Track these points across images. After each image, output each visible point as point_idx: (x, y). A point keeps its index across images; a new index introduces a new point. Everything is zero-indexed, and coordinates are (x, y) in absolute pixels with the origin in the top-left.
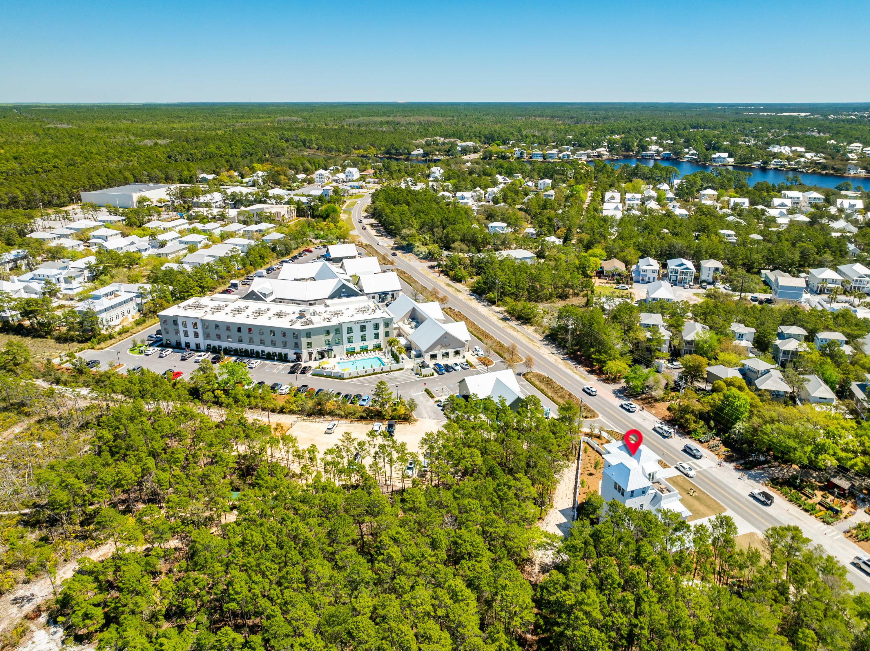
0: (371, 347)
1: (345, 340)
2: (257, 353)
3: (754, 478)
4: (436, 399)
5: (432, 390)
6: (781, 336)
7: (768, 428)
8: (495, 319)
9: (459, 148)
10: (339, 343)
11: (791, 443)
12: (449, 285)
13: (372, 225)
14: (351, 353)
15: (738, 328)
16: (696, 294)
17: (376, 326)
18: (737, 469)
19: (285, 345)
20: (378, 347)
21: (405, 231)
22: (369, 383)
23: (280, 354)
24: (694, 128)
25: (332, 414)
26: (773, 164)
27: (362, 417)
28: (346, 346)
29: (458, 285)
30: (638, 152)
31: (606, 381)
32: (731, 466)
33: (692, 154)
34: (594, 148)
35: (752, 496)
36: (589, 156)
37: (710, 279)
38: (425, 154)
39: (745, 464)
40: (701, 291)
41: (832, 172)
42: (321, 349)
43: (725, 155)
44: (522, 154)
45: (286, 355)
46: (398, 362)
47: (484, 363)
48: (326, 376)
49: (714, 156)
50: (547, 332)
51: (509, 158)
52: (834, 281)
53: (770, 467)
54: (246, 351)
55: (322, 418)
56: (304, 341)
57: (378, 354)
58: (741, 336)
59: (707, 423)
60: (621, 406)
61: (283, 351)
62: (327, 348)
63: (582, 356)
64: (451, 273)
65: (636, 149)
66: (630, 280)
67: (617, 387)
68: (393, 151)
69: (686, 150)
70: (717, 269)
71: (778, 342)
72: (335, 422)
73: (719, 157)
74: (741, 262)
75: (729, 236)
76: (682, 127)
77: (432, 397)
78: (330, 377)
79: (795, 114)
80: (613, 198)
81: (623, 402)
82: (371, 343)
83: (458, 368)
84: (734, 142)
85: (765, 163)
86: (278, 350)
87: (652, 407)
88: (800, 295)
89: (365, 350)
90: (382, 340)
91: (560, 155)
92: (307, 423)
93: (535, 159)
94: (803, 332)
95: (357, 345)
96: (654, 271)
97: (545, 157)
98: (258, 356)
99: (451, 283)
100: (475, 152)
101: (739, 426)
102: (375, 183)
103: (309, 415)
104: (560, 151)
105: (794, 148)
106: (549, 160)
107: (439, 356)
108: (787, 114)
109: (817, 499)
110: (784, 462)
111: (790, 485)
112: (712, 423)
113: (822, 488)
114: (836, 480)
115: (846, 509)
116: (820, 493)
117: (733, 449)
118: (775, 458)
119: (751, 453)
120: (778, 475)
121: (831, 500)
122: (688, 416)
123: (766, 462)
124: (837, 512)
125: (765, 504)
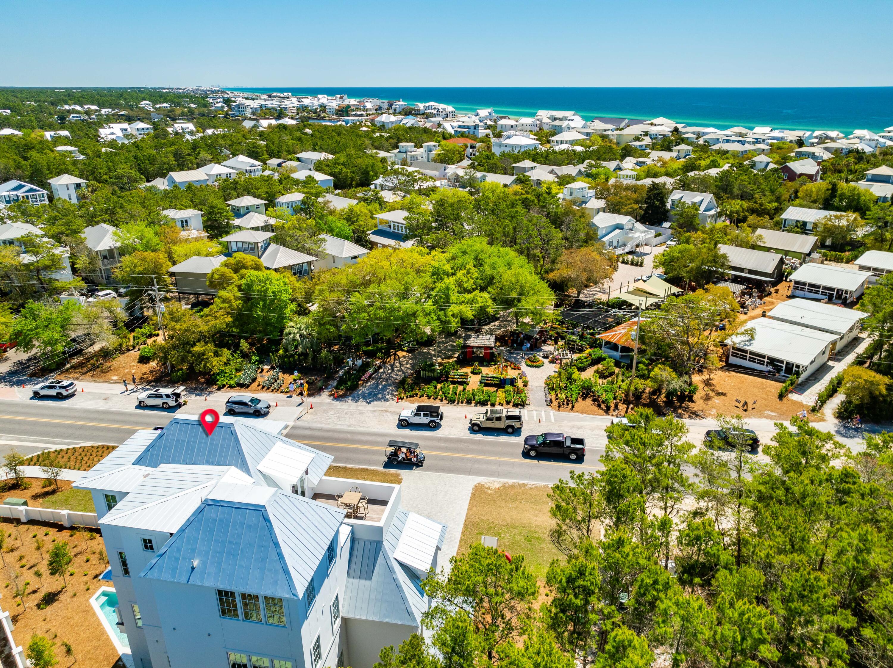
3: (372, 396)
6: (237, 212)
18: (337, 398)
32: (325, 397)
39: (342, 382)
52: (228, 176)
53: (377, 371)
58: (185, 223)
59: (235, 348)
60: (37, 396)
70: (78, 185)
71: (235, 221)
81: (37, 387)
94: (258, 201)
101: (296, 329)
109: (474, 381)
110: (387, 354)
111: (428, 381)
112: (244, 344)
113: (463, 362)
114: (474, 341)
115: (511, 374)
116: (468, 370)
117: (304, 372)
118: (372, 355)
119: (339, 362)
120: (398, 376)
121: (487, 371)
122: (198, 348)
123: (365, 366)
124: (512, 382)
125: (434, 426)
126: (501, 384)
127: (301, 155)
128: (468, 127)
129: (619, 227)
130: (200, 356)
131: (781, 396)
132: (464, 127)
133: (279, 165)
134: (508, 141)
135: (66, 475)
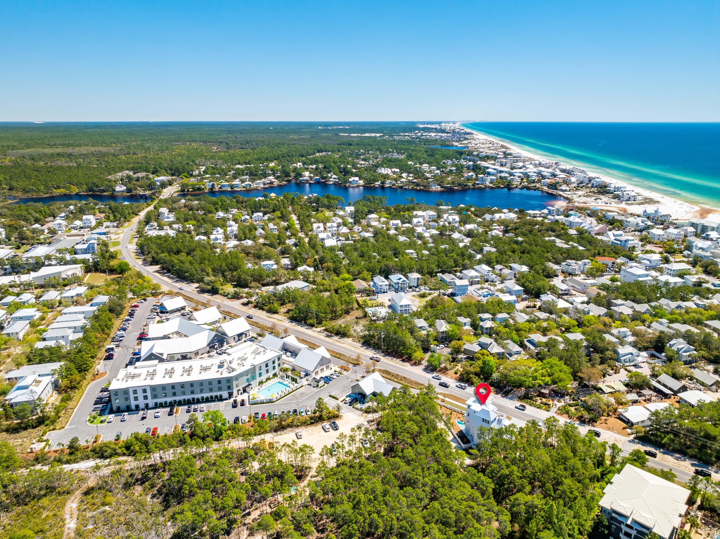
0: (271, 376)
1: (257, 375)
2: (198, 399)
3: (511, 399)
4: (341, 399)
5: (333, 394)
6: (482, 320)
7: (511, 374)
8: (322, 336)
9: (158, 183)
10: (254, 378)
11: (524, 378)
12: (271, 318)
13: (157, 272)
14: (261, 383)
15: (461, 319)
16: (413, 296)
17: (274, 362)
18: (502, 397)
19: (220, 389)
20: (275, 375)
21: (207, 279)
22: (291, 400)
23: (216, 397)
24: (319, 152)
25: (290, 426)
26: (388, 184)
27: (312, 423)
28: (258, 379)
29: (275, 316)
30: (296, 177)
31: (415, 364)
32: (499, 396)
33: (334, 178)
34: (265, 177)
35: (516, 407)
36: (264, 184)
37: (416, 285)
38: (129, 190)
39: (504, 393)
40: (414, 293)
41: (422, 188)
42: (244, 386)
43: (357, 179)
44: (213, 185)
45: (221, 396)
46: (296, 382)
47: (345, 370)
48: (261, 403)
49: (350, 180)
50: (362, 341)
51: (203, 189)
52: (477, 277)
53: (514, 392)
54: (189, 400)
55: (285, 431)
56: (235, 383)
57: (276, 380)
58: (465, 324)
59: (479, 377)
60: (433, 377)
61: (218, 394)
62: (247, 384)
63: (392, 352)
64: (265, 308)
65: (293, 174)
66: (374, 293)
67: (423, 367)
68: (95, 189)
69: (329, 175)
70: (418, 278)
71: (481, 324)
72: (297, 431)
73: (354, 180)
74: (426, 271)
75: (412, 253)
76: (312, 151)
77: (337, 399)
78: (263, 403)
79: (373, 135)
80: (319, 227)
81: (434, 375)
82: (270, 374)
83: (335, 377)
84: (354, 166)
85: (383, 183)
86: (214, 394)
87: (447, 374)
88: (467, 289)
89: (268, 379)
90: (277, 370)
91: (243, 184)
92: (280, 436)
93: (224, 189)
94: (491, 316)
95: (263, 378)
96: (386, 285)
97: (232, 187)
98: (198, 401)
99: (268, 315)
100: (170, 185)
101: (495, 375)
102: (114, 227)
103: (276, 431)
104: (243, 181)
105: (393, 170)
106: (237, 189)
107: (319, 372)
108: (367, 135)
109: (539, 401)
110: (518, 388)
111: (527, 398)
112: (481, 376)
113: (538, 396)
114: (543, 391)
115: (551, 402)
116: (539, 398)
117: (496, 387)
118: (514, 387)
119: (505, 387)
120: (519, 395)
121: (544, 400)
122: (471, 376)
123: (512, 390)
124: (549, 405)
125: (523, 410)
126: (546, 404)
127: (513, 265)
128: (621, 241)
129: (632, 354)
130: (471, 378)
131: (624, 429)
132: (618, 240)
133: (501, 270)
134: (630, 270)
135: (446, 399)
